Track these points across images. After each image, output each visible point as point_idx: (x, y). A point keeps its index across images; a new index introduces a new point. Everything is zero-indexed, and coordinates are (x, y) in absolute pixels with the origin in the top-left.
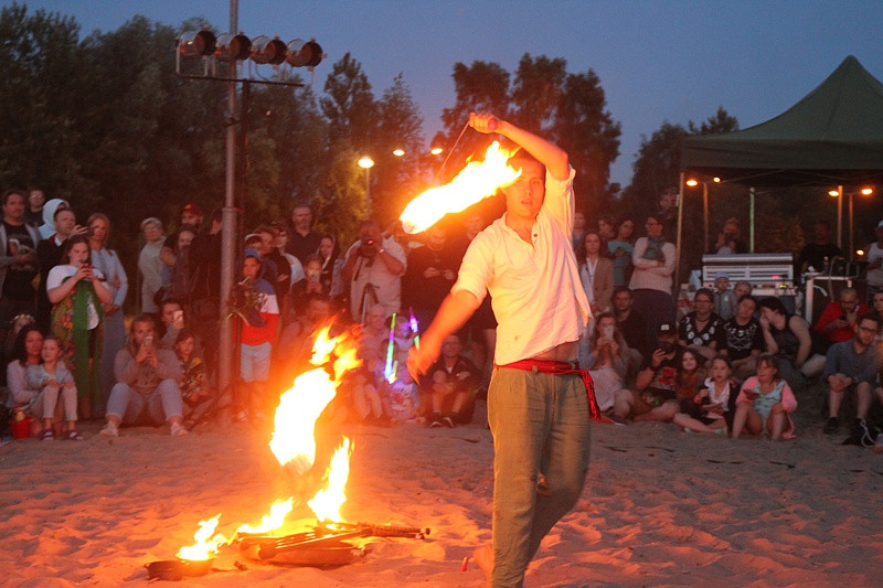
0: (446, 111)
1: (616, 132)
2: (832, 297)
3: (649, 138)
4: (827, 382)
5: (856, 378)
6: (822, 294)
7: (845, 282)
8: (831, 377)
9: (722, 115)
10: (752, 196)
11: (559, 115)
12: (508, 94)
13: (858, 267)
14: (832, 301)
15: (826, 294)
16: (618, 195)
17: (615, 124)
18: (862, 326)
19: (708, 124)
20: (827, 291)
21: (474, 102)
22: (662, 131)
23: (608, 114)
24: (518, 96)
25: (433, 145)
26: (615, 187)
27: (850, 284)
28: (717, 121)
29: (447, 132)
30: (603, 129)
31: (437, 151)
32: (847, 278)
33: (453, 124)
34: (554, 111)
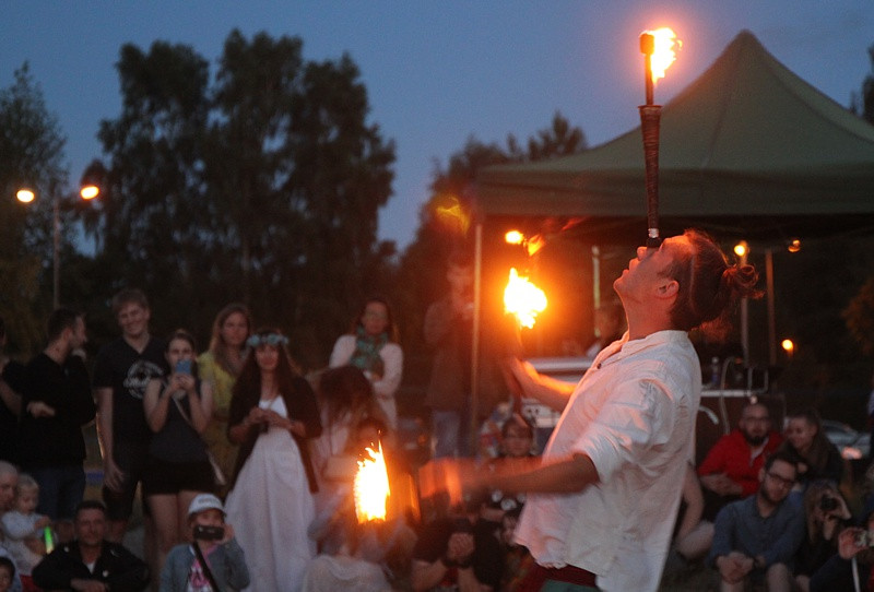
0: (106, 125)
1: (387, 156)
2: (726, 424)
3: (445, 166)
4: (715, 568)
5: (761, 559)
6: (711, 421)
7: (746, 400)
8: (721, 560)
9: (560, 126)
10: (596, 262)
11: (292, 129)
12: (208, 95)
13: (766, 375)
14: (727, 432)
15: (715, 420)
16: (395, 260)
17: (385, 143)
18: (772, 470)
19: (539, 140)
20: (718, 414)
21: (153, 110)
22: (467, 154)
23: (375, 128)
24: (225, 99)
25: (86, 182)
26: (388, 248)
27: (754, 400)
28: (553, 136)
29: (108, 161)
30: (367, 152)
31: (90, 192)
32: (749, 393)
33: (117, 147)
34: (285, 122)
